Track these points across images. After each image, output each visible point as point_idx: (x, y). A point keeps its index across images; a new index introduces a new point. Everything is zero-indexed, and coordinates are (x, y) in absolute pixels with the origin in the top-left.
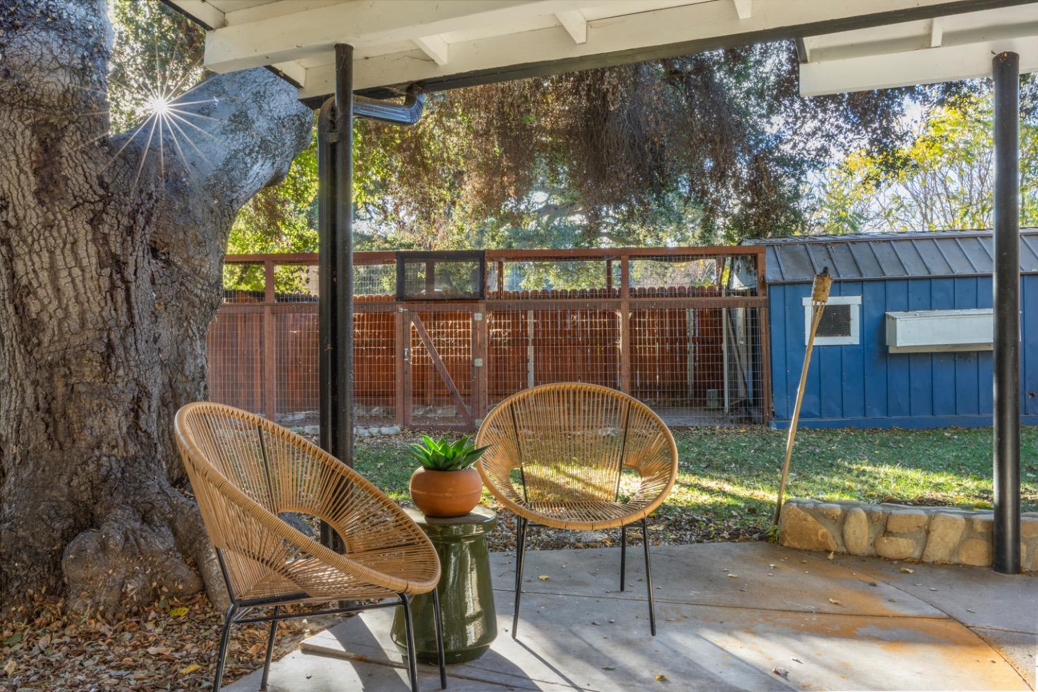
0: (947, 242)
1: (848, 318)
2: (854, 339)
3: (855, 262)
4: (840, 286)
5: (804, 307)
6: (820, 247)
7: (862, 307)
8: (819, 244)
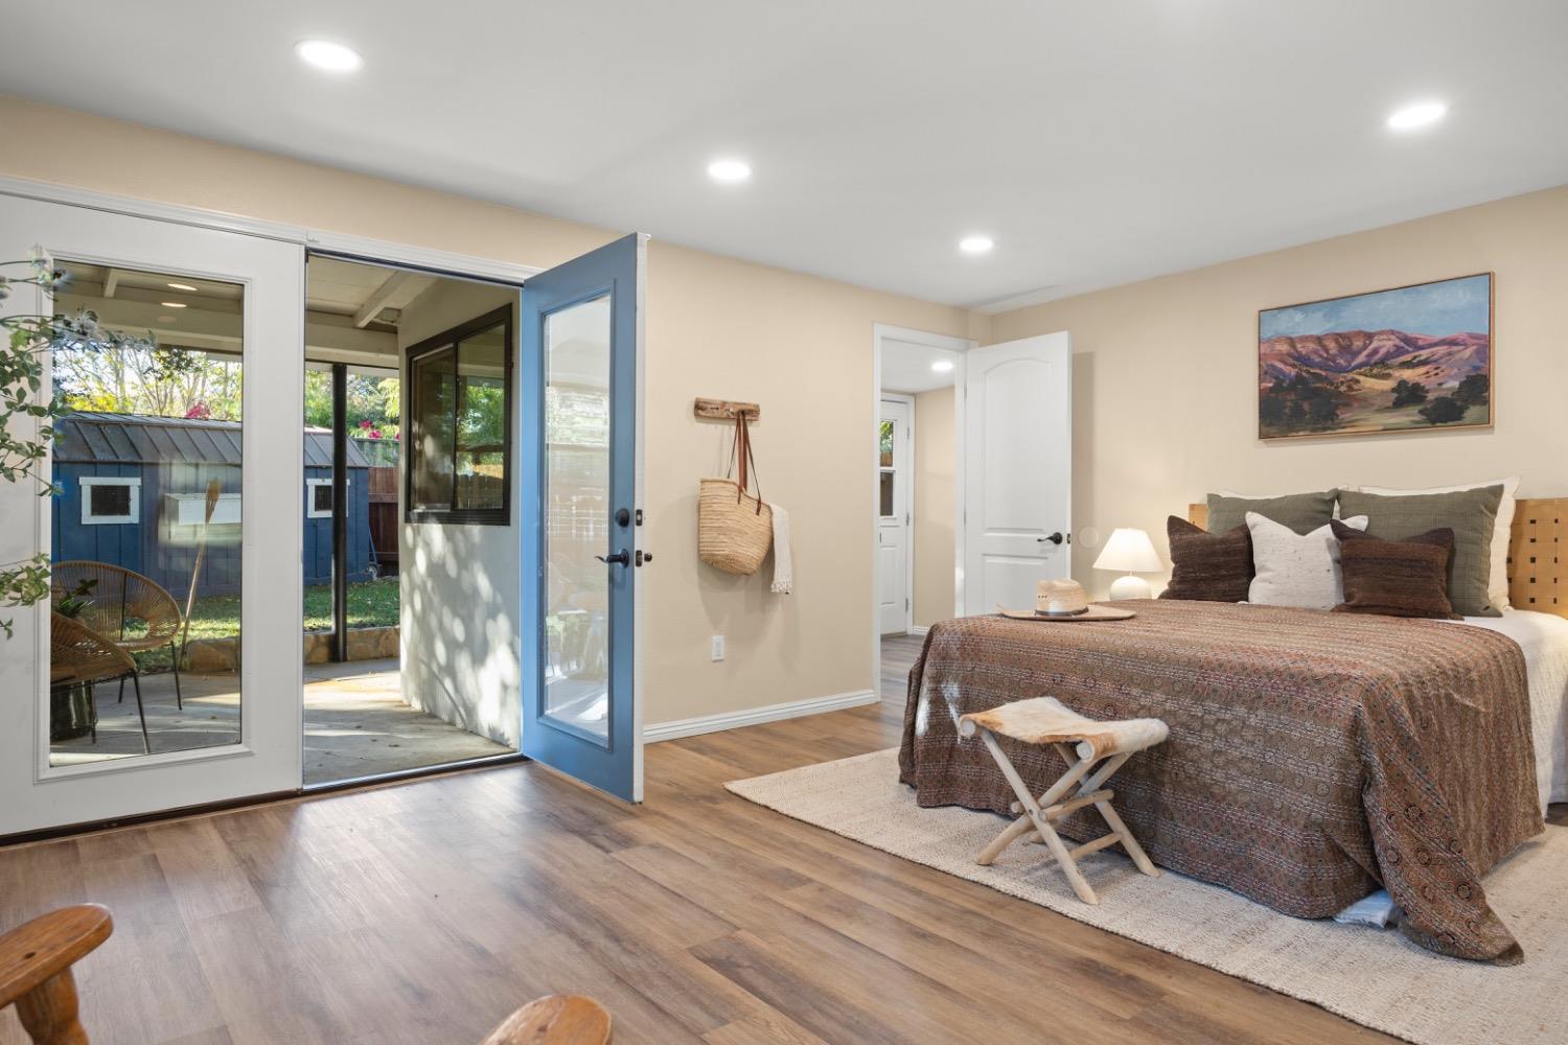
0: (216, 433)
1: (127, 499)
2: (134, 517)
3: (132, 445)
4: (119, 468)
5: (80, 487)
6: (92, 427)
7: (142, 489)
8: (90, 423)
